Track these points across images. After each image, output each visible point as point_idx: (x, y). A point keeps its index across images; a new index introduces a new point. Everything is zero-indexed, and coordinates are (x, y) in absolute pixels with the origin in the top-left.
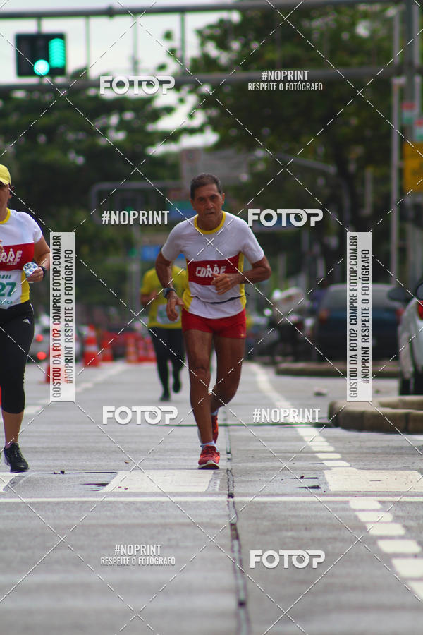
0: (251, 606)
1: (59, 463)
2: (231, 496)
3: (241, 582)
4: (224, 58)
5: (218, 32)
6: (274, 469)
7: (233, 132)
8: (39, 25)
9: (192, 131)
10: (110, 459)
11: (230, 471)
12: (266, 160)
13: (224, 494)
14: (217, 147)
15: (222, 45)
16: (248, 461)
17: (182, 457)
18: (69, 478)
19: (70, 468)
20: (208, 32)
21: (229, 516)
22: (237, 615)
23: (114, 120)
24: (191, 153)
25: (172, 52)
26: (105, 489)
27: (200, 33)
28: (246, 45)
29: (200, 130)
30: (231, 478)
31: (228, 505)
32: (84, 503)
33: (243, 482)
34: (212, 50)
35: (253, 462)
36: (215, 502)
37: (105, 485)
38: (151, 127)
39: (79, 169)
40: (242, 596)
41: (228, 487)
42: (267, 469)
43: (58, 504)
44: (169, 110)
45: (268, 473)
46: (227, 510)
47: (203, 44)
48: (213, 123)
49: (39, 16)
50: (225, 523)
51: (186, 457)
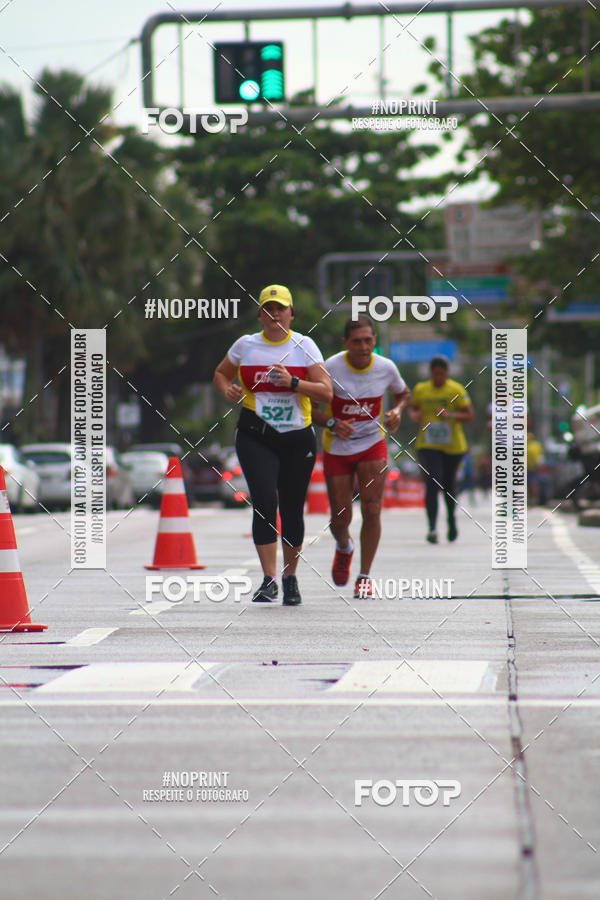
0: (540, 854)
1: (270, 650)
2: (513, 698)
3: (525, 821)
4: (508, 75)
5: (499, 38)
6: (575, 660)
7: (520, 180)
8: (247, 30)
9: (462, 179)
10: (343, 644)
11: (513, 663)
12: (566, 220)
13: (503, 695)
14: (498, 201)
15: (506, 57)
16: (539, 649)
17: (444, 642)
18: (284, 671)
19: (284, 657)
20: (486, 39)
21: (510, 727)
22: (519, 869)
23: (352, 164)
24: (460, 210)
25: (435, 68)
26: (335, 687)
27: (474, 39)
28: (539, 57)
29: (473, 177)
30: (513, 671)
31: (509, 711)
32: (304, 707)
33: (529, 678)
34: (491, 64)
35: (544, 650)
36: (490, 707)
37: (334, 681)
38: (404, 174)
39: (302, 233)
40: (528, 841)
41: (510, 685)
42: (565, 660)
43: (268, 708)
44: (431, 151)
45: (566, 665)
46: (507, 717)
47: (478, 56)
48: (491, 168)
49: (246, 17)
50: (506, 735)
51: (448, 643)
